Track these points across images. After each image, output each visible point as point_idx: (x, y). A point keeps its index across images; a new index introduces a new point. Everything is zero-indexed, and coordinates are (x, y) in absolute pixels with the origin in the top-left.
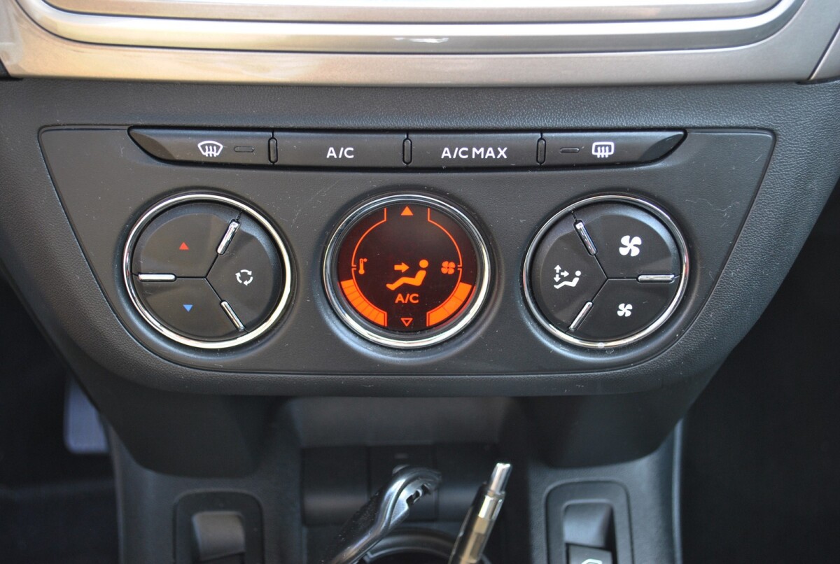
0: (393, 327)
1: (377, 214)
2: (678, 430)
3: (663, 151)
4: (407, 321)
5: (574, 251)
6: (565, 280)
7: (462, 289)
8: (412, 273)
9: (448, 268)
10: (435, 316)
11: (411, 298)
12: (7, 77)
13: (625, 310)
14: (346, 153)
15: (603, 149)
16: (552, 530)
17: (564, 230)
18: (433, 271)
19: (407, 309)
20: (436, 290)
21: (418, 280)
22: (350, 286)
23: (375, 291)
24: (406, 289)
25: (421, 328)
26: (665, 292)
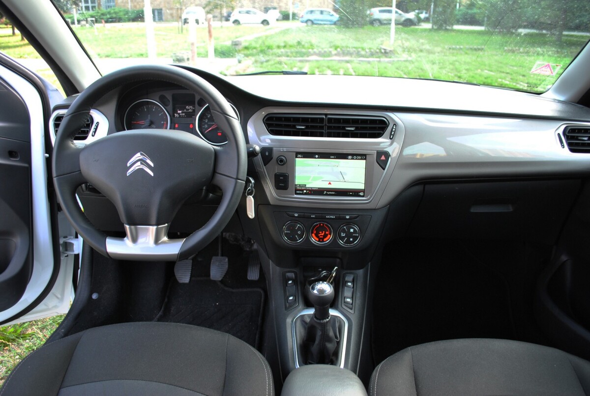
0: (319, 241)
1: (317, 225)
2: (369, 264)
3: (356, 217)
4: (321, 240)
5: (344, 231)
6: (343, 235)
7: (329, 236)
8: (322, 233)
9: (327, 233)
10: (325, 240)
11: (322, 237)
12: (270, 205)
13: (351, 239)
14: (314, 216)
15: (348, 217)
16: (344, 278)
17: (342, 228)
18: (325, 233)
19: (321, 238)
20: (325, 236)
21: (323, 234)
22: (313, 235)
23: (317, 235)
24: (321, 236)
25: (323, 241)
26: (357, 237)
